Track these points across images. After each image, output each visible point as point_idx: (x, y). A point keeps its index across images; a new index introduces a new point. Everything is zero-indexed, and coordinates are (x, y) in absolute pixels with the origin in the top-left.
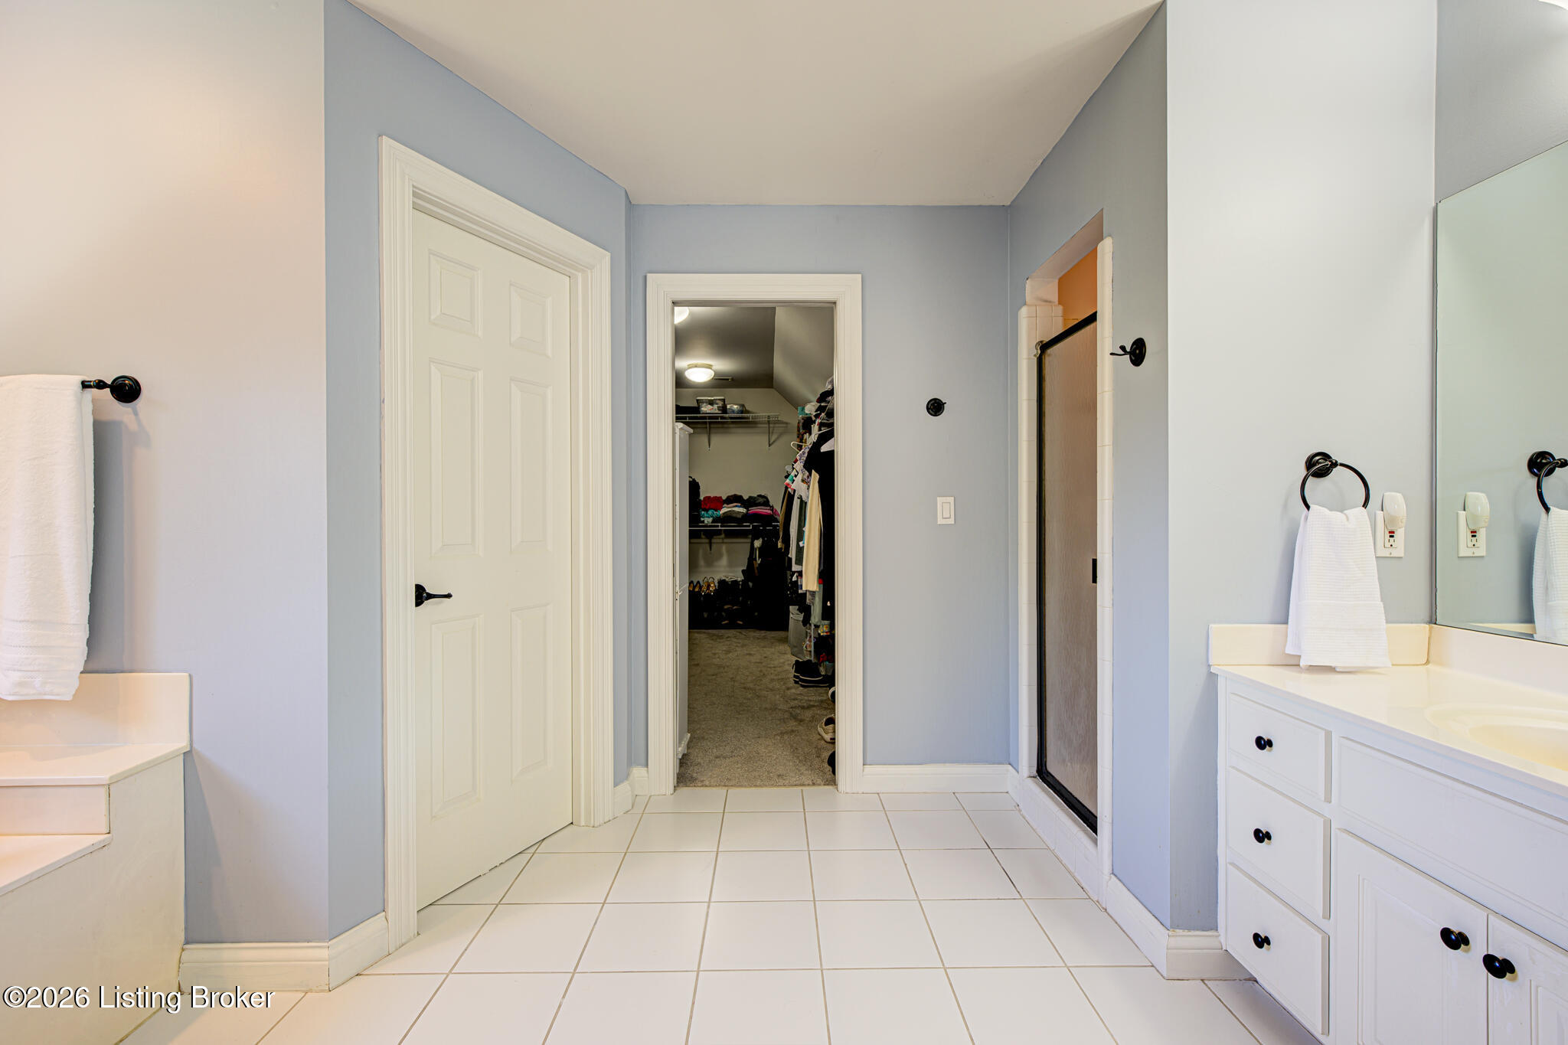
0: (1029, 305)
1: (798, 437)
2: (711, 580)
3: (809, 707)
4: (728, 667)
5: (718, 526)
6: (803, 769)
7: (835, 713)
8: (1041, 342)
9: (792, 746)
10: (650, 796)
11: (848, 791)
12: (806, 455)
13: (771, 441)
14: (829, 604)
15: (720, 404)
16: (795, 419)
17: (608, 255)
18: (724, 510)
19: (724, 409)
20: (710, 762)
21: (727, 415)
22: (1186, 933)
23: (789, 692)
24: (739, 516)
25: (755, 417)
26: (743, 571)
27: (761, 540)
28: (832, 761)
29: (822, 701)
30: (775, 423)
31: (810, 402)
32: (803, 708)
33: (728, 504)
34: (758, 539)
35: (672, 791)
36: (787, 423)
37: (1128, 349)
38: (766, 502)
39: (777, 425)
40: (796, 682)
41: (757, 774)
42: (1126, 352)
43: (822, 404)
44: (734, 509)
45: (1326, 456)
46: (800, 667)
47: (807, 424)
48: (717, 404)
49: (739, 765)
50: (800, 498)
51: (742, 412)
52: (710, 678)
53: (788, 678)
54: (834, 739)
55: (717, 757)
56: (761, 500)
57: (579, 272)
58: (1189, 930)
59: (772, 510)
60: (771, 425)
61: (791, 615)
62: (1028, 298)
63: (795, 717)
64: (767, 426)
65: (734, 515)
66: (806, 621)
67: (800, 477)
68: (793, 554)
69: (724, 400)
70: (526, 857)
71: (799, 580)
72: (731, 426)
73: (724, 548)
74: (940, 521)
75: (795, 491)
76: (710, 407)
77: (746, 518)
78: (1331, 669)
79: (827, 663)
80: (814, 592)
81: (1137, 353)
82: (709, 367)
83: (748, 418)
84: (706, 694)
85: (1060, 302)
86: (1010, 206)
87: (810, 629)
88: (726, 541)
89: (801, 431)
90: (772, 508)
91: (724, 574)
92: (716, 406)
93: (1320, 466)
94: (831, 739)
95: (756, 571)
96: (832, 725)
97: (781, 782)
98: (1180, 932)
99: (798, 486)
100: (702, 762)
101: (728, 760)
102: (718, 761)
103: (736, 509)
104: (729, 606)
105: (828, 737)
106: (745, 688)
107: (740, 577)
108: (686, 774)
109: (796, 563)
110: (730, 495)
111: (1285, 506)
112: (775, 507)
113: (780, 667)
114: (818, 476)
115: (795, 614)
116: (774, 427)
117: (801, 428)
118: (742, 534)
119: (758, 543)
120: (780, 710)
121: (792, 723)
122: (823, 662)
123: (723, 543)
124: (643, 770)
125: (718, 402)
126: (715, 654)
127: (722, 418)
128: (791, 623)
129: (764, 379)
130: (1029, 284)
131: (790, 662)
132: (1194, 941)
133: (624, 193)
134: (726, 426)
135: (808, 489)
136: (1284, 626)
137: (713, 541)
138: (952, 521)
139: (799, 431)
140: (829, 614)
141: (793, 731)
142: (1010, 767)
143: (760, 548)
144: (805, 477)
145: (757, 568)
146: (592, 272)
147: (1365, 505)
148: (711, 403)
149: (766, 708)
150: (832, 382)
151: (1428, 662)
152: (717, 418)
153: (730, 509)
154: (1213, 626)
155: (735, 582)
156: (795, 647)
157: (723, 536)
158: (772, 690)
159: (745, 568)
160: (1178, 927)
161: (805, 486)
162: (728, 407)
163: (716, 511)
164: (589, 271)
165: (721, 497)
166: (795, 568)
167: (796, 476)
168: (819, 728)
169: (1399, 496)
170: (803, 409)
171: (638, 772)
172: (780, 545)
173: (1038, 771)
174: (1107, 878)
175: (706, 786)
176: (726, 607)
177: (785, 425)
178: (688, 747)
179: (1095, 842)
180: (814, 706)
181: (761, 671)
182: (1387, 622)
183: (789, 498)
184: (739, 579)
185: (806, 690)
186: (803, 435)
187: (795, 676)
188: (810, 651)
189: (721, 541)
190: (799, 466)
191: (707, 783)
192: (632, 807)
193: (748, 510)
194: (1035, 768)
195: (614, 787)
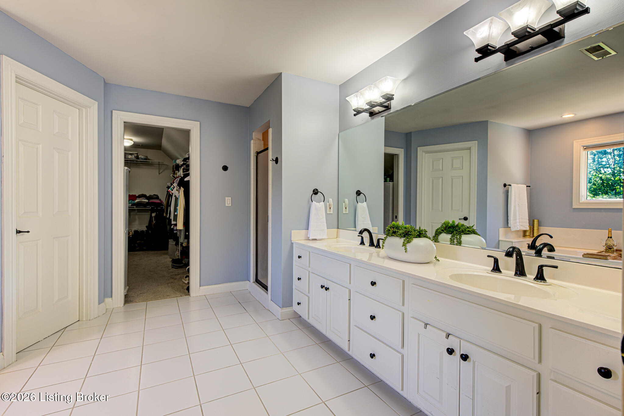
0: (254, 140)
1: (173, 171)
2: (131, 231)
3: (178, 274)
4: (141, 265)
5: (134, 207)
6: (177, 293)
7: (189, 274)
8: (257, 152)
9: (172, 287)
10: (113, 308)
11: (194, 296)
12: (178, 181)
13: (160, 172)
14: (187, 234)
15: (136, 155)
16: (171, 164)
17: (97, 103)
18: (137, 201)
19: (137, 157)
20: (138, 295)
21: (139, 160)
22: (286, 308)
23: (169, 271)
24: (145, 203)
25: (152, 162)
26: (146, 227)
27: (155, 213)
28: (188, 289)
29: (183, 272)
30: (162, 165)
31: (179, 159)
32: (176, 275)
33: (139, 198)
34: (154, 213)
35: (123, 305)
36: (167, 165)
37: (274, 160)
38: (157, 197)
39: (162, 166)
40: (172, 267)
41: (158, 296)
42: (274, 161)
43: (185, 162)
44: (142, 200)
45: (317, 190)
46: (174, 261)
47: (177, 167)
48: (134, 155)
49: (151, 295)
50: (175, 196)
51: (146, 159)
52: (133, 269)
53: (169, 266)
54: (189, 282)
55: (141, 294)
56: (155, 196)
57: (84, 108)
58: (286, 307)
59: (160, 201)
60: (160, 166)
61: (170, 243)
62: (254, 137)
63: (173, 278)
64: (158, 165)
65: (143, 203)
66: (177, 244)
67: (175, 189)
68: (172, 217)
69: (137, 154)
70: (60, 333)
71: (174, 228)
72: (141, 164)
73: (137, 217)
74: (227, 205)
75: (173, 194)
76: (131, 156)
77: (148, 204)
78: (316, 240)
79: (186, 259)
80: (181, 230)
81: (277, 161)
82: (131, 140)
83: (149, 162)
84: (132, 275)
85: (263, 140)
86: (249, 107)
87: (178, 247)
88: (138, 214)
89: (174, 170)
90: (160, 200)
91: (137, 228)
92: (133, 156)
93: (316, 192)
94: (188, 283)
95: (153, 226)
96: (188, 278)
97: (168, 297)
98: (284, 308)
99: (175, 192)
100: (134, 296)
101: (145, 294)
102: (141, 295)
103: (143, 200)
104: (139, 242)
105: (186, 282)
106: (150, 271)
107: (145, 229)
108: (127, 299)
109: (173, 221)
110: (140, 194)
111: (309, 201)
112: (162, 200)
113: (165, 263)
114: (183, 189)
115: (171, 243)
116: (161, 166)
117: (174, 168)
118: (146, 211)
119: (153, 215)
120: (166, 276)
121: (172, 280)
122: (184, 259)
123: (137, 215)
124: (110, 299)
126: (134, 261)
127: (136, 161)
128: (170, 246)
129: (158, 147)
130: (254, 134)
131: (169, 261)
132: (288, 309)
133: (103, 79)
134: (138, 164)
135: (179, 193)
136: (307, 230)
137: (131, 214)
138: (230, 205)
139: (173, 169)
140: (187, 237)
141: (172, 282)
142: (248, 282)
143: (155, 217)
144: (178, 189)
145: (154, 225)
146: (90, 109)
147: (324, 202)
148: (131, 154)
149: (160, 277)
150: (189, 155)
151: (337, 238)
152: (134, 161)
153: (140, 200)
154: (292, 231)
155: (142, 231)
156: (172, 255)
157: (136, 212)
158: (162, 271)
159: (147, 225)
160: (284, 307)
161: (177, 192)
162: (140, 156)
163: (133, 201)
164: (89, 109)
165: (135, 195)
166: (173, 222)
167: (174, 188)
168: (183, 280)
169: (331, 199)
170: (175, 161)
171: (108, 300)
172: (165, 215)
173: (256, 280)
174: (270, 302)
175: (137, 302)
176: (138, 242)
177: (166, 166)
178: (127, 292)
179: (267, 293)
180: (180, 274)
181: (156, 265)
182: (327, 229)
183: (169, 196)
184: (144, 230)
185: (177, 269)
186: (175, 171)
187: (172, 265)
188: (179, 256)
189: (135, 214)
190: (175, 184)
191: (138, 301)
192: (106, 312)
193: (149, 201)
194: (255, 280)
195: (99, 304)
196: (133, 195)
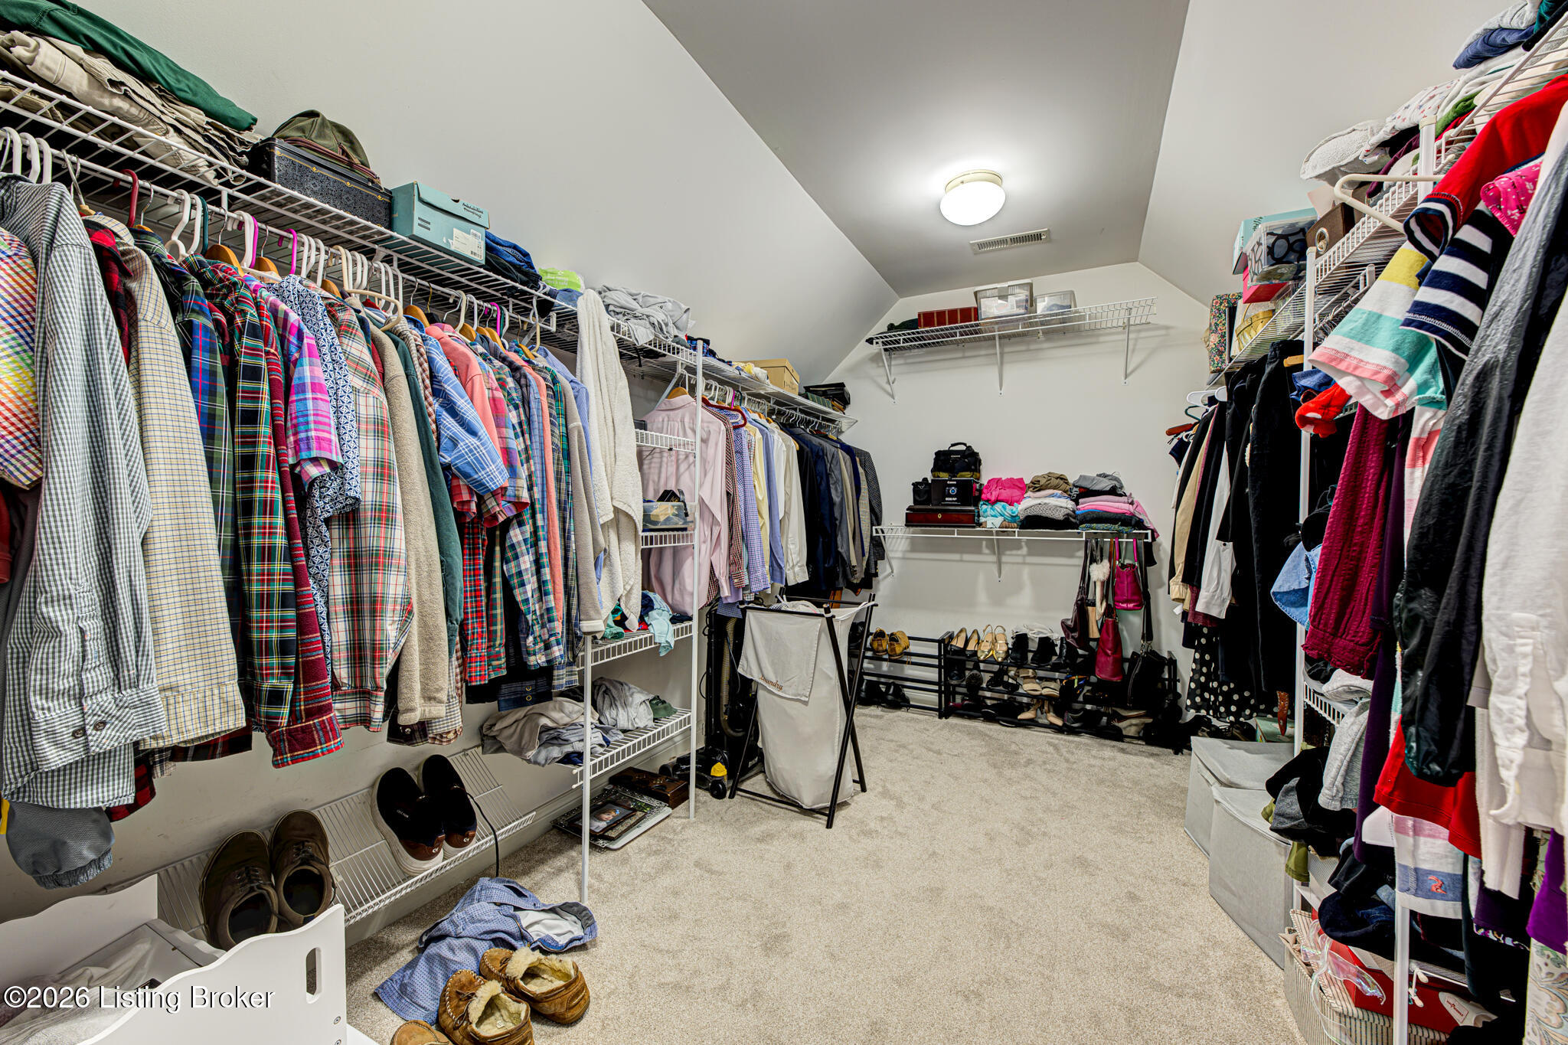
2: (995, 630)
5: (1014, 533)
13: (1132, 366)
15: (1023, 296)
18: (1027, 504)
19: (1030, 305)
21: (1036, 318)
24: (1058, 514)
25: (1095, 320)
26: (1067, 622)
27: (1105, 565)
30: (1140, 330)
33: (1035, 492)
34: (1098, 562)
36: (1167, 328)
38: (1116, 489)
39: (1146, 334)
44: (1047, 501)
48: (1015, 296)
56: (1107, 485)
59: (1128, 505)
60: (1131, 336)
64: (1121, 337)
65: (1048, 512)
69: (1030, 288)
73: (1026, 573)
76: (1002, 303)
77: (1071, 519)
82: (995, 179)
83: (1083, 319)
88: (1030, 559)
91: (1025, 624)
92: (1013, 301)
95: (1094, 627)
103: (1053, 501)
104: (1033, 685)
107: (1059, 633)
110: (1041, 473)
116: (1136, 340)
119: (1100, 571)
123: (1024, 563)
125: (1017, 290)
127: (1027, 326)
137: (1004, 559)
143: (1102, 581)
148: (1004, 295)
152: (1018, 327)
153: (1039, 502)
155: (1048, 641)
157: (1025, 550)
159: (1071, 617)
163: (1010, 507)
165: (1023, 479)
176: (1026, 687)
177: (1163, 332)
184: (1057, 636)
189: (1020, 559)
193: (1078, 504)
196: (1012, 479)
